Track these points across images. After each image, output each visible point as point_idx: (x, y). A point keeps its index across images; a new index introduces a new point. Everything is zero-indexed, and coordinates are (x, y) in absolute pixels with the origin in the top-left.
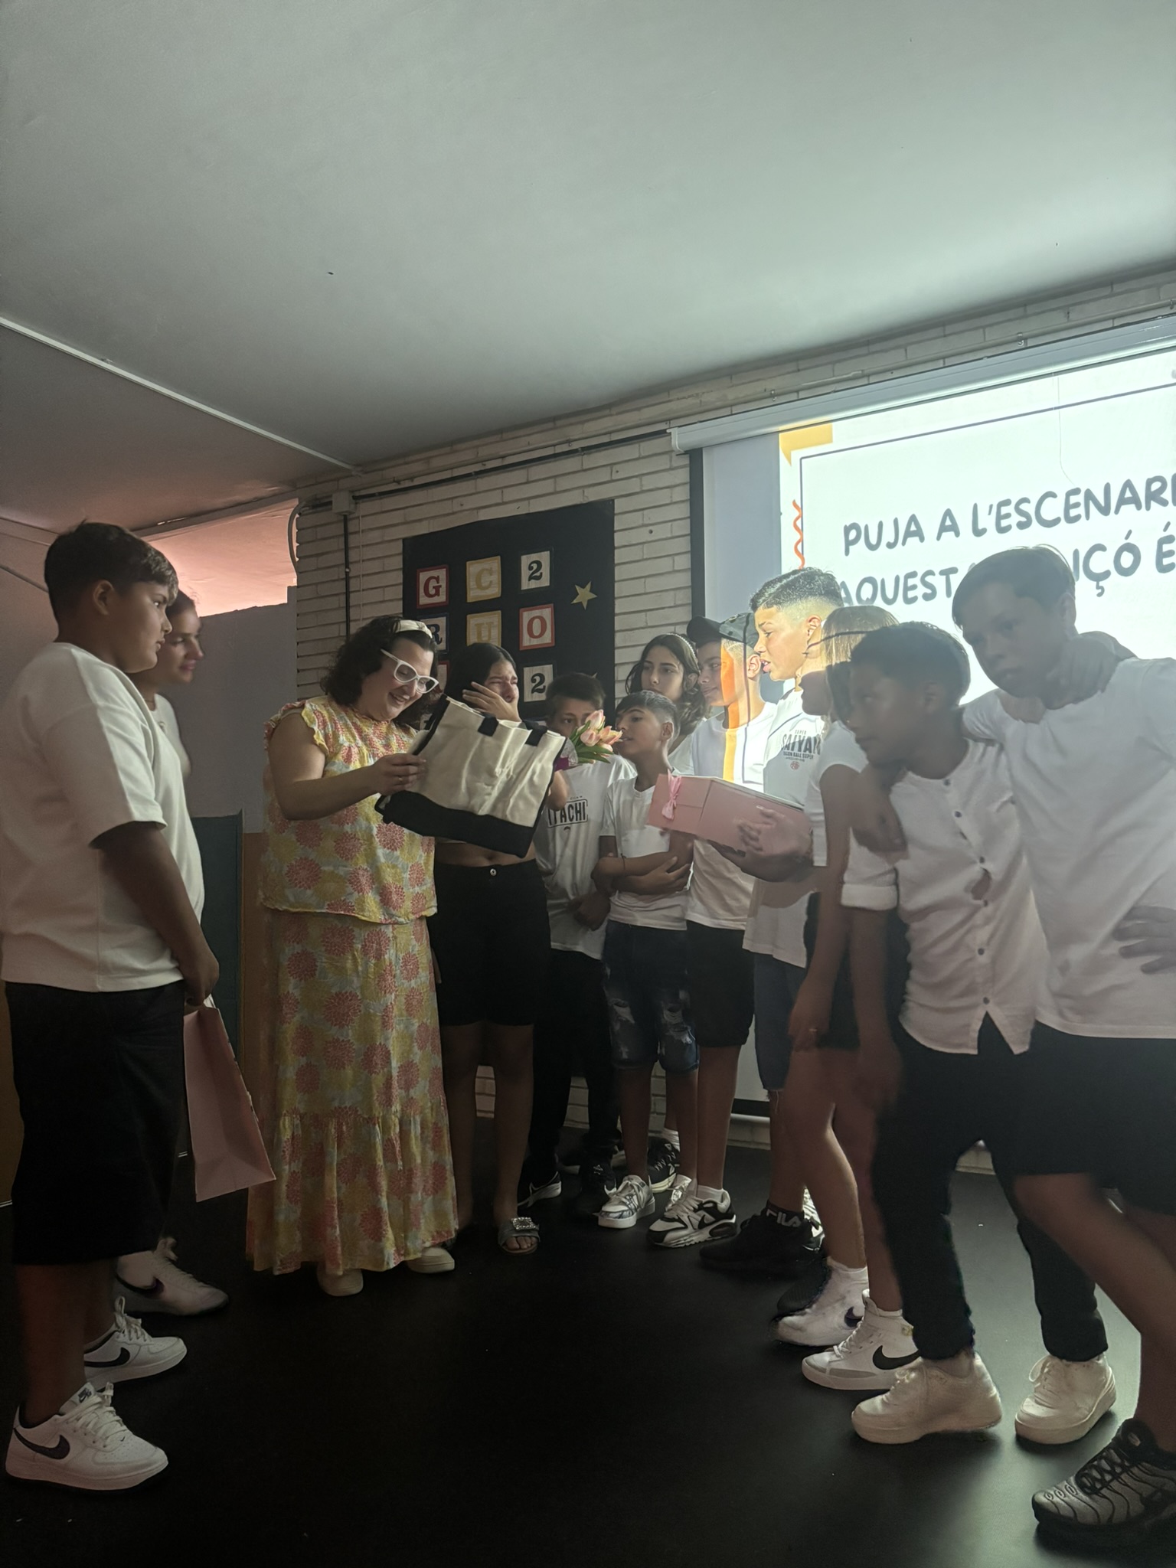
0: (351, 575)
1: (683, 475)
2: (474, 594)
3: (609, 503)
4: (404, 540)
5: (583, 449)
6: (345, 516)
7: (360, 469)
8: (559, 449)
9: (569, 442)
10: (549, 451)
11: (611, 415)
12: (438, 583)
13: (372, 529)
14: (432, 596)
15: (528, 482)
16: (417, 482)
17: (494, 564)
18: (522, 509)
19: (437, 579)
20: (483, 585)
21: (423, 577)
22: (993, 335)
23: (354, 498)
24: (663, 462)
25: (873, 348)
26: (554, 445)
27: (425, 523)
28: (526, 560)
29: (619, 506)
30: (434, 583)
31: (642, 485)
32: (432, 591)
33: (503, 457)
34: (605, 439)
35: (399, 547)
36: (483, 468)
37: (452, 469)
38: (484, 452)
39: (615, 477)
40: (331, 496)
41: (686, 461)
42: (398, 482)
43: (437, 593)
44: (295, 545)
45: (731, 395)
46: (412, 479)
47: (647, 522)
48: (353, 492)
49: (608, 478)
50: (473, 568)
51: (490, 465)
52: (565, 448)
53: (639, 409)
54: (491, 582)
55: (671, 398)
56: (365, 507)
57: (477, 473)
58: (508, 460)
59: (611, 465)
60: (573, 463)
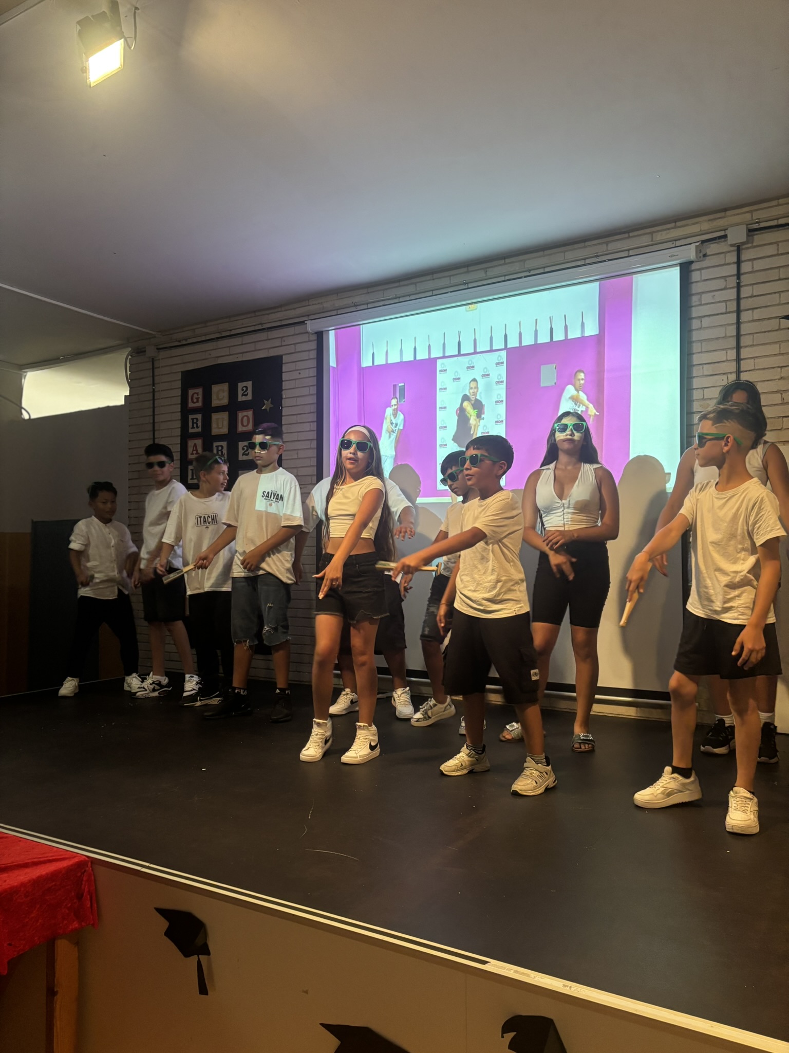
0: (156, 390)
1: (313, 345)
2: (215, 403)
3: (280, 357)
4: (182, 372)
5: (268, 328)
6: (153, 359)
7: (159, 333)
8: (257, 328)
9: (261, 324)
10: (252, 329)
11: (281, 311)
12: (198, 395)
13: (166, 366)
14: (195, 403)
15: (242, 344)
16: (188, 341)
17: (225, 387)
18: (240, 358)
20: (220, 398)
21: (191, 392)
22: (455, 280)
23: (158, 349)
24: (305, 338)
25: (402, 283)
26: (255, 325)
27: (193, 363)
28: (240, 385)
29: (285, 359)
30: (196, 396)
31: (295, 349)
32: (195, 400)
33: (231, 330)
34: (279, 324)
35: (179, 376)
36: (220, 336)
37: (206, 335)
38: (221, 327)
39: (283, 344)
40: (145, 348)
41: (314, 337)
42: (179, 341)
43: (198, 402)
44: (129, 373)
45: (338, 303)
46: (186, 340)
47: (297, 368)
48: (157, 345)
49: (279, 344)
50: (215, 388)
51: (224, 334)
52: (260, 327)
53: (295, 309)
54: (224, 397)
55: (310, 304)
56: (163, 354)
57: (218, 338)
58: (233, 332)
59: (282, 338)
60: (263, 336)
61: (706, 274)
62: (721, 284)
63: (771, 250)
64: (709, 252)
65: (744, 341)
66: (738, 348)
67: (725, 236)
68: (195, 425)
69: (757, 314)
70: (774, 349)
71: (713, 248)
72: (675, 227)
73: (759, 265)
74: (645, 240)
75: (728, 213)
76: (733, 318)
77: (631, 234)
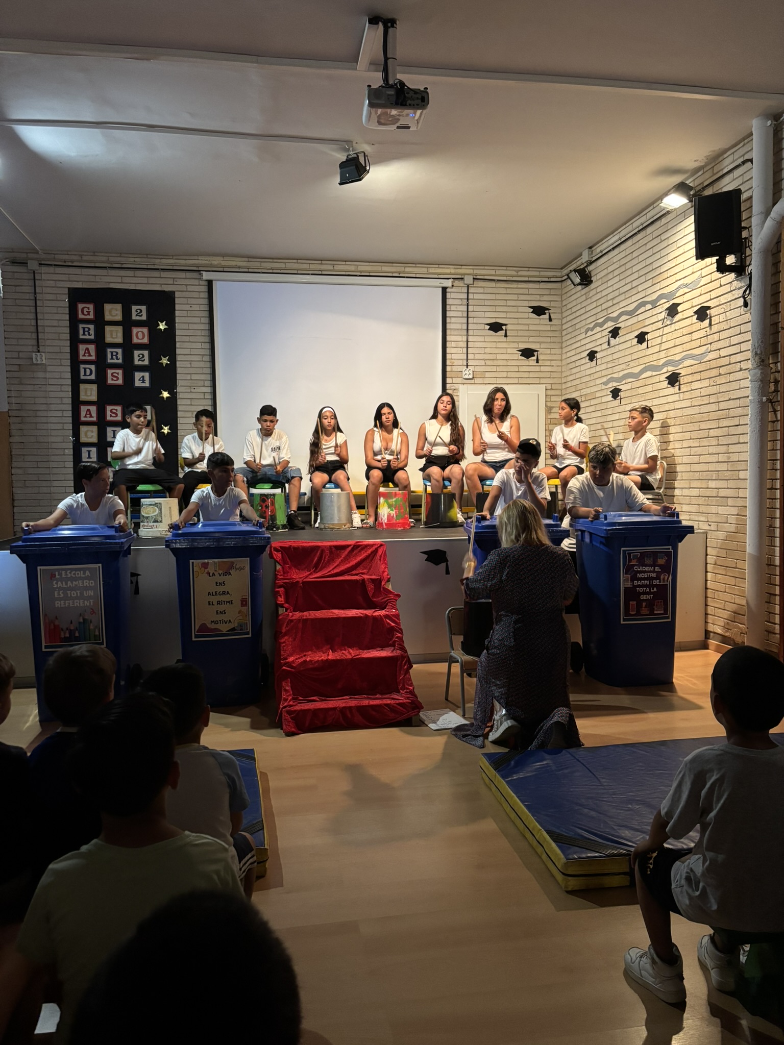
0: (38, 298)
1: (205, 289)
2: (108, 317)
3: (173, 293)
4: (69, 289)
5: (162, 269)
6: (34, 271)
7: (41, 251)
8: (149, 267)
9: (155, 265)
10: (145, 267)
11: (174, 259)
12: (89, 310)
13: (48, 280)
14: (86, 315)
15: (135, 277)
16: (75, 264)
17: (118, 307)
18: (132, 287)
19: (88, 308)
20: (114, 314)
21: (80, 306)
22: (313, 267)
23: (40, 264)
24: (196, 282)
26: (147, 264)
27: (81, 283)
28: (134, 308)
29: (177, 294)
30: (86, 310)
31: (187, 289)
32: (86, 313)
33: (122, 264)
34: (171, 268)
35: (67, 290)
36: (113, 266)
38: (111, 259)
39: (175, 283)
40: (25, 260)
41: (206, 283)
42: (65, 262)
43: (89, 314)
45: (222, 263)
47: (189, 303)
48: (39, 261)
49: (172, 283)
50: (108, 307)
51: (116, 265)
52: (154, 267)
53: (186, 259)
54: (117, 314)
56: (44, 269)
57: (109, 267)
58: (124, 266)
59: (174, 278)
60: (156, 274)
61: (453, 295)
62: (459, 302)
63: (481, 290)
64: (454, 284)
65: (470, 332)
66: (468, 335)
67: (462, 279)
68: (86, 333)
69: (475, 320)
70: (481, 339)
71: (457, 283)
72: (439, 268)
73: (476, 296)
74: (425, 270)
75: (463, 267)
76: (465, 320)
77: (417, 265)
